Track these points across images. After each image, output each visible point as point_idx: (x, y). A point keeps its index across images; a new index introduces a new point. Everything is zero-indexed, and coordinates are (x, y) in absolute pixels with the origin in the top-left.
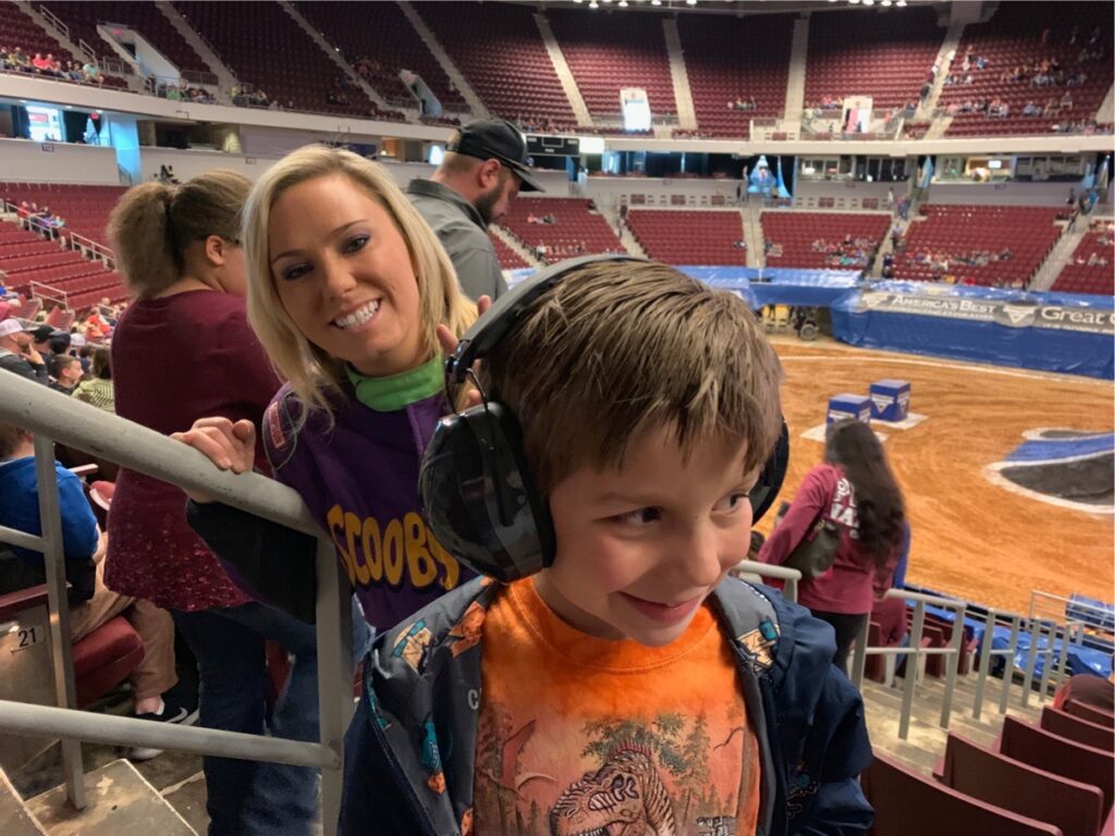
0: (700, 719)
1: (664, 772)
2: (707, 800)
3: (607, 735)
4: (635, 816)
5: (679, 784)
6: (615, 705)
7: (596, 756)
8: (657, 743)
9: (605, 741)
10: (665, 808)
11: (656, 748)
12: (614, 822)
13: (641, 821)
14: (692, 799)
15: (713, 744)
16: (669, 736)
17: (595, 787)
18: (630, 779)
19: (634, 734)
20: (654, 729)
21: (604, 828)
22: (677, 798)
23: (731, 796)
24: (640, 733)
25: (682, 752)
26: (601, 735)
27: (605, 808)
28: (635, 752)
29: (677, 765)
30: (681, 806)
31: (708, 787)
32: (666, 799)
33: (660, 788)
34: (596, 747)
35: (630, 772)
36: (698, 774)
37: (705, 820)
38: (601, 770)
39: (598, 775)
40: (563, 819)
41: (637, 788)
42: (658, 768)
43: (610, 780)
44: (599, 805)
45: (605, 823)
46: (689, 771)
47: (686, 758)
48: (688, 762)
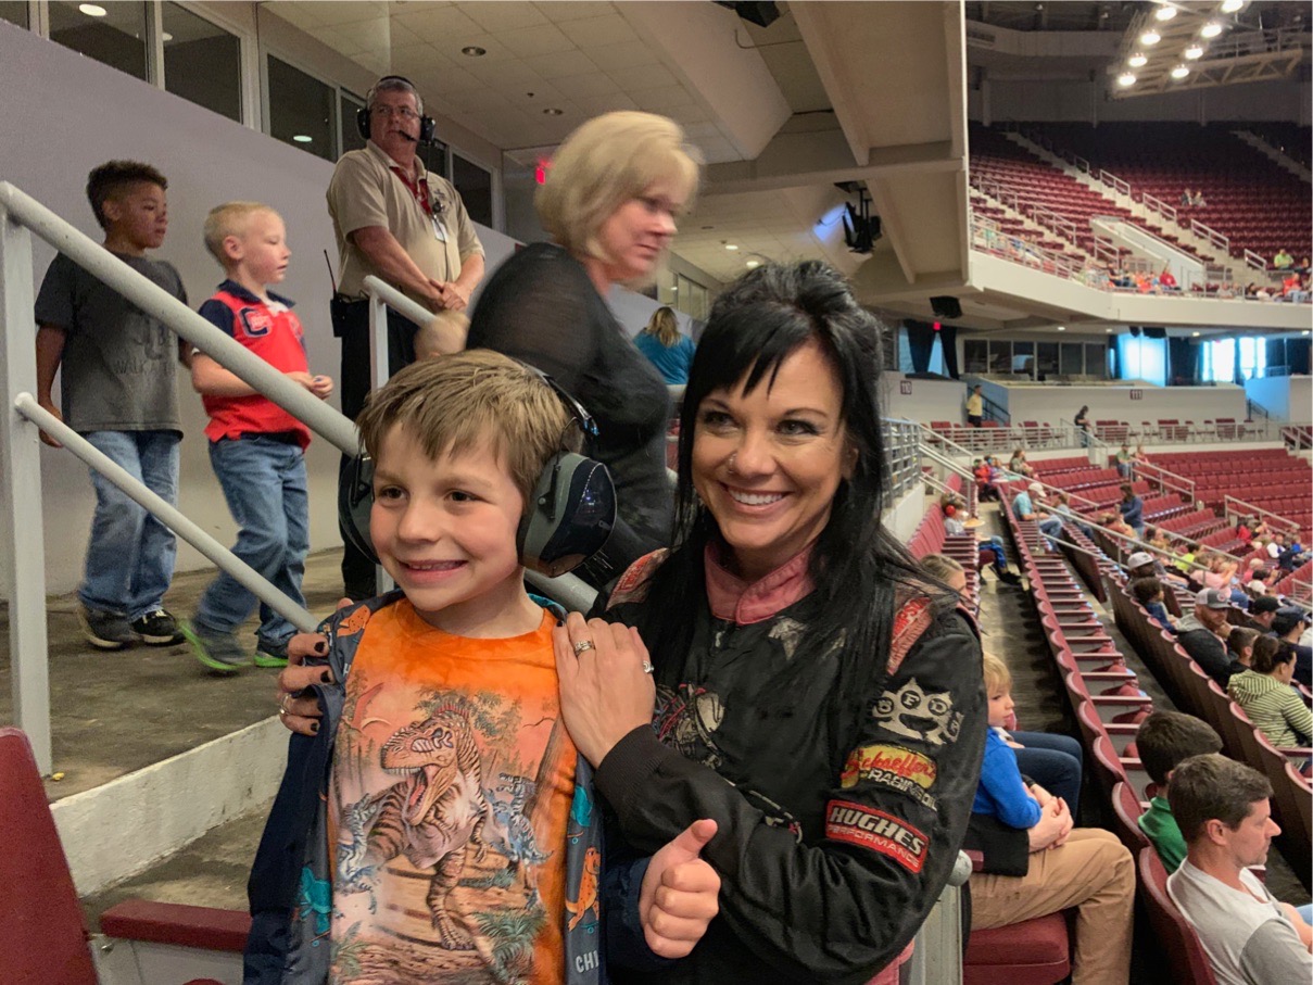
0: (516, 703)
1: (478, 733)
2: (510, 762)
3: (435, 698)
4: (448, 762)
5: (488, 744)
6: (446, 678)
7: (424, 711)
8: (476, 710)
9: (433, 701)
10: (473, 761)
11: (474, 714)
12: (432, 764)
13: (452, 766)
14: (497, 759)
15: (524, 722)
16: (486, 708)
17: (419, 734)
18: (447, 732)
19: (457, 700)
20: (475, 700)
21: (422, 768)
22: (486, 754)
23: (532, 763)
24: (462, 701)
25: (496, 721)
26: (431, 696)
27: (424, 751)
28: (455, 713)
29: (489, 730)
30: (487, 761)
31: (513, 752)
32: (476, 753)
33: (472, 744)
34: (426, 704)
35: (449, 727)
36: (506, 740)
37: (507, 776)
38: (426, 722)
39: (423, 725)
40: (390, 755)
41: (453, 740)
42: (473, 727)
43: (432, 730)
44: (420, 749)
45: (422, 764)
46: (498, 737)
47: (498, 727)
48: (499, 731)
